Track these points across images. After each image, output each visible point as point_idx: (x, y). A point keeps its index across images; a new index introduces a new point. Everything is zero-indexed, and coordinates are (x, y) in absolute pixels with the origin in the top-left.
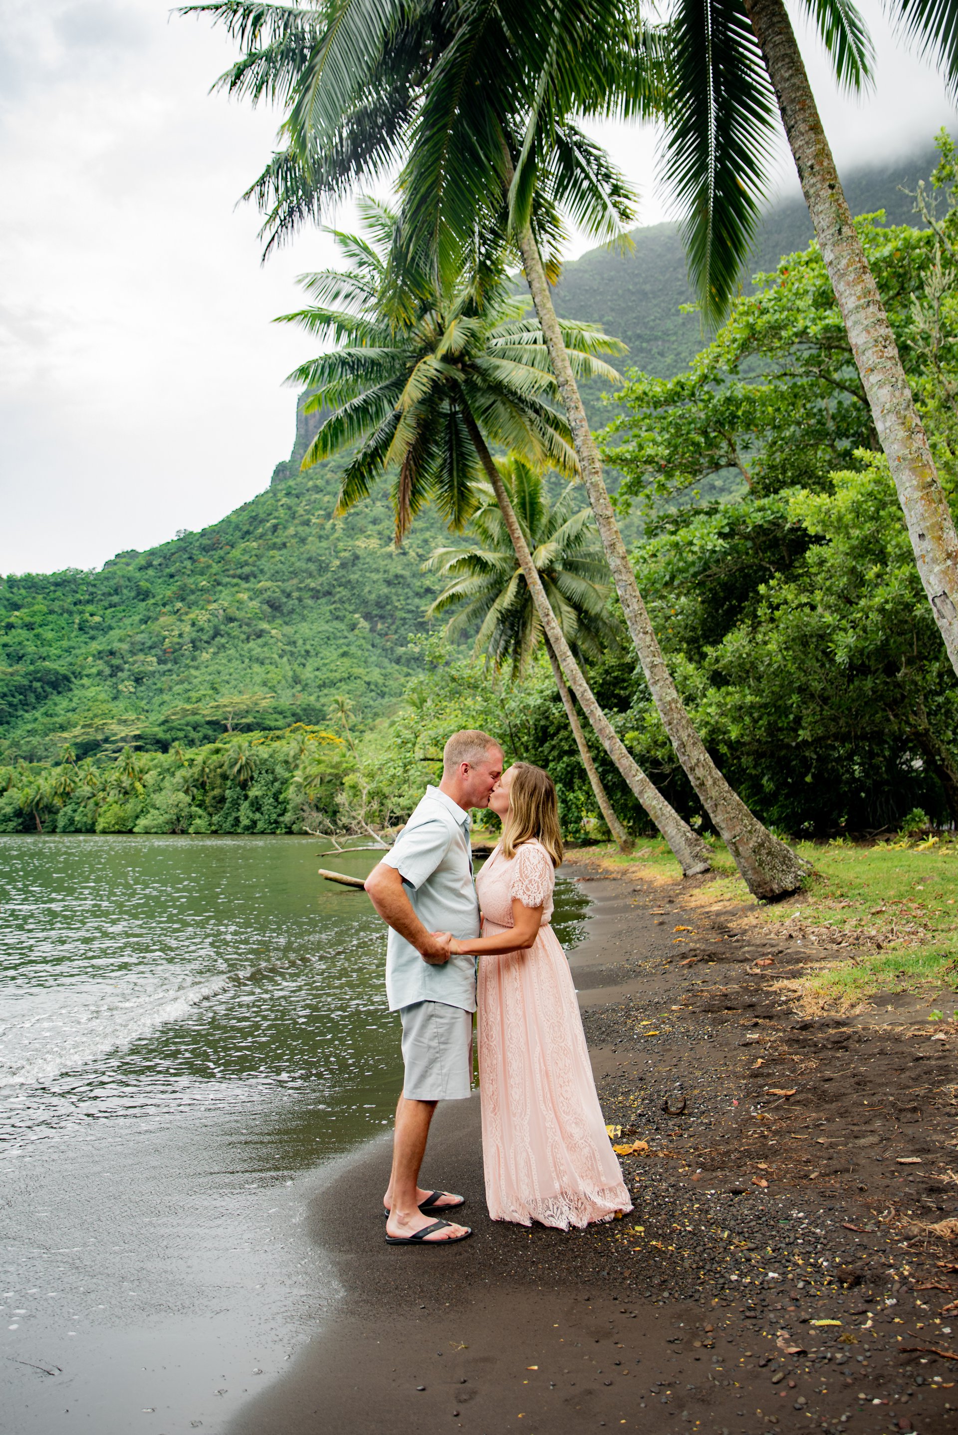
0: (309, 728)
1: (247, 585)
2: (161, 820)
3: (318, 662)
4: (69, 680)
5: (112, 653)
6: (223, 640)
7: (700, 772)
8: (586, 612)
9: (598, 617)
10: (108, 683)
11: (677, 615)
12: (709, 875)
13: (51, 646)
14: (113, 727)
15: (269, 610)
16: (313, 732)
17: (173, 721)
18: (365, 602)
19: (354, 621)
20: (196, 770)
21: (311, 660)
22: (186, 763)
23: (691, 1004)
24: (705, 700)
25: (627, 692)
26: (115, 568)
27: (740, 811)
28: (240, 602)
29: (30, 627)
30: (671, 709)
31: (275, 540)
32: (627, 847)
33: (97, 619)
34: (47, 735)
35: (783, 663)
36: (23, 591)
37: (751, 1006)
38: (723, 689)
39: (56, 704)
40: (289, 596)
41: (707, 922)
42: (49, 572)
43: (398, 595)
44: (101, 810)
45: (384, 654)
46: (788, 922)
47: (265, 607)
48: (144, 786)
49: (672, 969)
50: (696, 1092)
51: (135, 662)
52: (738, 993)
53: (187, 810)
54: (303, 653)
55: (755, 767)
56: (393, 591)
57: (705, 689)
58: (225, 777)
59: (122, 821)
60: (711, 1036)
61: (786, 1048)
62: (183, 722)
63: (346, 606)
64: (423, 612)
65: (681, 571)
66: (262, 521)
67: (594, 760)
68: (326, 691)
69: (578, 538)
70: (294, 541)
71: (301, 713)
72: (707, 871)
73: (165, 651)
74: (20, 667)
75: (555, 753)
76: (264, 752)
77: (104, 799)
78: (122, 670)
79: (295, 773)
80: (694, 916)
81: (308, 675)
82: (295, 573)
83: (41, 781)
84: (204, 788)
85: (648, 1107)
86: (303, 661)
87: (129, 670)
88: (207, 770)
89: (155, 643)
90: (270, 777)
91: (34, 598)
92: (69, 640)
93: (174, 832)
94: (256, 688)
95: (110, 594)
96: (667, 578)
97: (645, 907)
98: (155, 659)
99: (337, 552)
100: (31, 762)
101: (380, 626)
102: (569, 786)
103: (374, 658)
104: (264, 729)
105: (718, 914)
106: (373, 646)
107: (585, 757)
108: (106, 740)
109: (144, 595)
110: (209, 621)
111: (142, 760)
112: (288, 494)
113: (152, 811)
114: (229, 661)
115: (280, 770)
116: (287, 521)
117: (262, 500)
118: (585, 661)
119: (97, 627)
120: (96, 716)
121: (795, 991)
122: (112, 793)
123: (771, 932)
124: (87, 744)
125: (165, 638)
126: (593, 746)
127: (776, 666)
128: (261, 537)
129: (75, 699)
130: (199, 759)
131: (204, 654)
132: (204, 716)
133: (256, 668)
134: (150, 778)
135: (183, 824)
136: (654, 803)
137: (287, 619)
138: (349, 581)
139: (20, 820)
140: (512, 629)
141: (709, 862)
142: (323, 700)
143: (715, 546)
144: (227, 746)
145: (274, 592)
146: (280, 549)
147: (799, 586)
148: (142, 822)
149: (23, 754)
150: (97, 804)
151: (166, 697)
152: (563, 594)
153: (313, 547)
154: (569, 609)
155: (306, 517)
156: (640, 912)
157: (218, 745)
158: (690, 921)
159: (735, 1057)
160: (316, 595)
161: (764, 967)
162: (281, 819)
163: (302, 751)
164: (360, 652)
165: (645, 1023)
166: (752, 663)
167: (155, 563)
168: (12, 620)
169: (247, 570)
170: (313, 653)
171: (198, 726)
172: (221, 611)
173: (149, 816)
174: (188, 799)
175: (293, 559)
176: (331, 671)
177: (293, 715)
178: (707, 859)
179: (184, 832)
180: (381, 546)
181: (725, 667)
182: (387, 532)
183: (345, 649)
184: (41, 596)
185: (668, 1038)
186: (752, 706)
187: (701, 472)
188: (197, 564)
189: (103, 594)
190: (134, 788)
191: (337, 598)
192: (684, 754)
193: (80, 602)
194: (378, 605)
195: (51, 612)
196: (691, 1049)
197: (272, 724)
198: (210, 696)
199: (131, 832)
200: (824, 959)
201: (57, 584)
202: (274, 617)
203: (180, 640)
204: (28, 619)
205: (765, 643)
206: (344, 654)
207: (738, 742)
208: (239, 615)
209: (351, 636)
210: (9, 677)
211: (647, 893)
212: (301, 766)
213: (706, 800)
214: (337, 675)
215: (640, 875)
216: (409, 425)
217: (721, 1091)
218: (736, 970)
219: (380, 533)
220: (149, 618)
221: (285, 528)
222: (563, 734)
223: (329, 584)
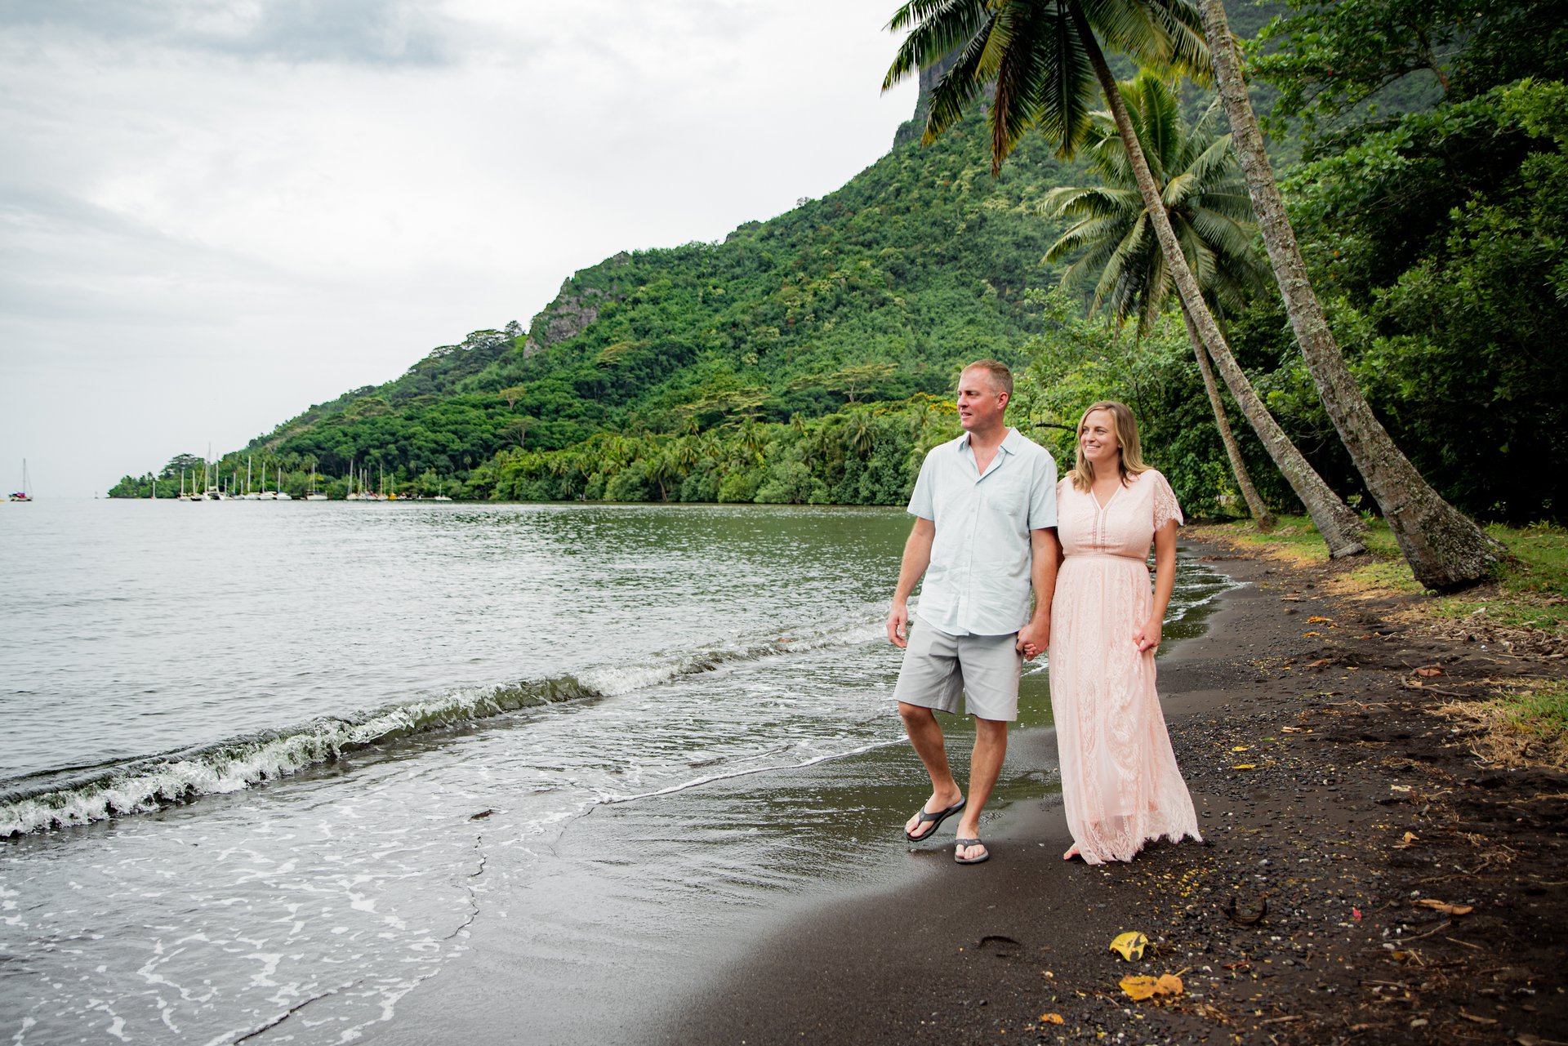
0: (931, 398)
1: (869, 253)
2: (781, 490)
3: (943, 330)
4: (694, 354)
5: (735, 325)
6: (846, 310)
7: (1353, 424)
8: (1227, 254)
9: (1241, 259)
10: (731, 355)
11: (1340, 258)
12: (1363, 558)
13: (676, 319)
14: (736, 398)
15: (893, 277)
16: (935, 402)
17: (795, 391)
18: (993, 267)
19: (981, 286)
20: (816, 440)
21: (935, 329)
22: (806, 434)
23: (1312, 726)
24: (1370, 352)
25: (1276, 350)
26: (737, 239)
27: (1407, 474)
28: (863, 270)
29: (655, 301)
30: (1317, 343)
31: (898, 204)
32: (1267, 525)
33: (720, 291)
34: (673, 407)
35: (1477, 304)
36: (648, 266)
37: (1404, 737)
38: (1395, 339)
39: (681, 377)
40: (913, 262)
41: (1353, 614)
42: (673, 247)
43: (1028, 258)
44: (723, 480)
45: (1012, 320)
46: (1467, 620)
47: (888, 274)
48: (765, 457)
49: (1294, 672)
50: (1292, 882)
51: (758, 333)
52: (1385, 714)
53: (806, 480)
54: (927, 320)
55: (1432, 434)
56: (1023, 253)
57: (1371, 339)
58: (844, 447)
59: (743, 491)
60: (1332, 782)
61: (1457, 818)
62: (804, 392)
63: (973, 271)
64: (1055, 275)
65: (1345, 199)
66: (885, 185)
67: (1232, 427)
68: (951, 360)
69: (1219, 168)
70: (917, 205)
71: (925, 383)
72: (1360, 553)
73: (787, 322)
74: (646, 341)
75: (1188, 419)
76: (884, 422)
77: (726, 469)
78: (745, 342)
79: (916, 444)
80: (1337, 605)
81: (933, 344)
82: (919, 239)
83: (666, 452)
84: (824, 459)
85: (1205, 902)
86: (928, 329)
87: (752, 342)
88: (827, 440)
89: (777, 314)
90: (891, 448)
91: (659, 273)
92: (693, 312)
93: (793, 503)
94: (879, 358)
95: (733, 266)
96: (1329, 208)
97: (1276, 592)
98: (777, 330)
99: (963, 215)
100: (658, 433)
101: (1008, 292)
102: (1203, 456)
103: (1002, 326)
104: (887, 399)
105: (1370, 604)
106: (1001, 312)
107: (1221, 423)
108: (730, 412)
109: (766, 266)
110: (831, 290)
111: (763, 431)
112: (911, 156)
113: (772, 481)
114: (852, 331)
115: (900, 441)
116: (910, 184)
117: (885, 163)
118: (1225, 315)
119: (720, 300)
120: (719, 388)
121: (1476, 721)
122: (733, 463)
123: (1441, 631)
124: (711, 415)
125: (786, 309)
126: (1230, 410)
127: (1467, 308)
128: (883, 202)
129: (700, 372)
130: (819, 429)
131: (826, 324)
132: (826, 386)
133: (879, 337)
134: (770, 448)
135: (803, 494)
136: (1297, 469)
137: (911, 287)
138: (976, 245)
139: (647, 490)
140: (1139, 277)
141: (1364, 542)
142: (947, 370)
143: (1393, 165)
144: (848, 416)
145: (897, 258)
146: (903, 214)
147: (1508, 209)
148: (763, 492)
149: (651, 426)
150: (719, 474)
151: (788, 368)
152: (1199, 234)
153: (938, 210)
154: (1206, 251)
155: (931, 179)
156: (1269, 598)
157: (839, 415)
158: (1330, 612)
159: (1367, 822)
160: (941, 260)
161: (1427, 680)
162: (901, 491)
163: (923, 421)
164: (987, 320)
165: (1238, 749)
166: (1435, 307)
167: (776, 233)
168: (639, 295)
169: (869, 236)
170: (937, 321)
171: (820, 396)
172: (843, 280)
173: (769, 486)
174: (808, 470)
175: (917, 224)
176: (957, 339)
177: (917, 385)
178: (1362, 538)
179: (803, 502)
180: (1010, 207)
181: (1398, 313)
182: (1017, 192)
183: (972, 316)
184: (665, 271)
185: (1268, 775)
186: (1433, 358)
187: (1380, 80)
188: (818, 233)
189: (726, 267)
190: (755, 459)
191: (962, 263)
192: (1332, 401)
193: (704, 275)
194: (1007, 269)
195: (676, 286)
196: (1299, 800)
197: (895, 394)
198: (833, 366)
199: (751, 502)
200: (1523, 674)
201: (680, 258)
202: (897, 285)
203: (802, 311)
204: (653, 294)
205: (1455, 281)
206: (971, 322)
207: (1411, 402)
208: (861, 283)
209: (977, 302)
210: (636, 351)
211: (1283, 576)
212: (922, 437)
213: (1360, 460)
214: (963, 343)
215: (1277, 555)
216: (1004, 28)
217: (1335, 888)
218: (1385, 680)
219: (1008, 193)
220: (771, 289)
221: (909, 191)
222: (1197, 397)
223: (954, 248)
